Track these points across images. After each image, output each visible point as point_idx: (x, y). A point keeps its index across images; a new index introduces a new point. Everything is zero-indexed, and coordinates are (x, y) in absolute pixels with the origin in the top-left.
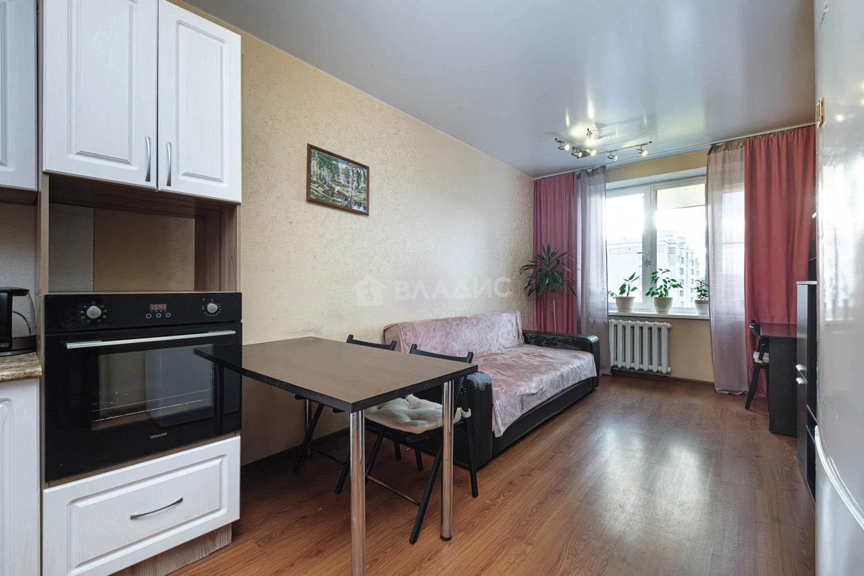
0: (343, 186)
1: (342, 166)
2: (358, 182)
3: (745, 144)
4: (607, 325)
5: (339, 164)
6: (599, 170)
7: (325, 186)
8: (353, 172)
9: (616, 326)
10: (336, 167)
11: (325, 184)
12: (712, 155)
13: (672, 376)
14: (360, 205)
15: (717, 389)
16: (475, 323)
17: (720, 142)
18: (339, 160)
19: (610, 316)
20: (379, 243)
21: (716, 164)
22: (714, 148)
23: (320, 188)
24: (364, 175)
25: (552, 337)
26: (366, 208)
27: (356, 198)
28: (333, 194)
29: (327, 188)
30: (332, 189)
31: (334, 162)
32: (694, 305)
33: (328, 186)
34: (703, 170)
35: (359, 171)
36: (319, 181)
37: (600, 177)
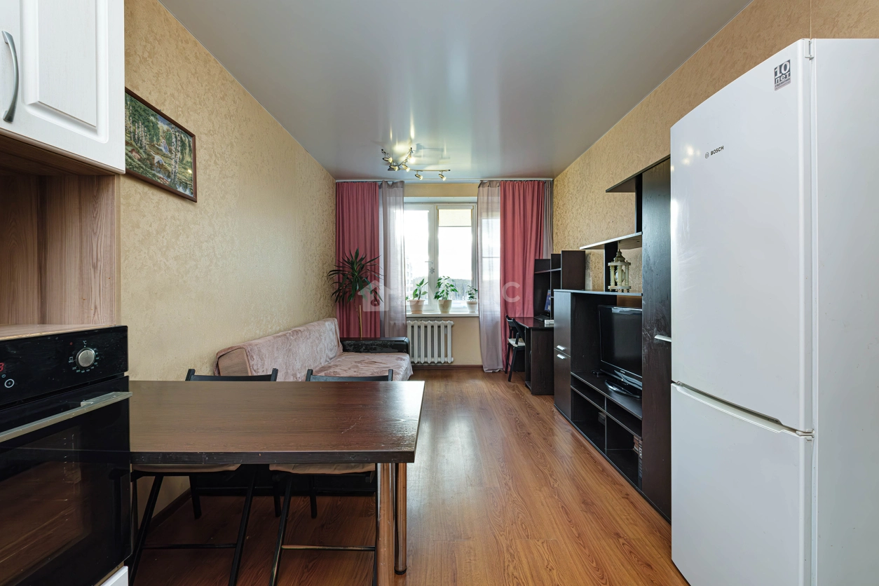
0: (164, 155)
1: (163, 126)
2: (182, 153)
3: (500, 185)
4: (405, 327)
5: (159, 122)
6: (399, 184)
7: (141, 151)
8: (176, 137)
9: (413, 327)
10: (155, 127)
11: (141, 148)
12: (481, 188)
13: (454, 364)
14: (186, 186)
15: (485, 370)
16: (308, 337)
17: (486, 180)
18: (158, 116)
19: (408, 318)
20: (206, 241)
21: (483, 196)
22: (482, 184)
23: (134, 154)
24: (190, 146)
25: (371, 342)
26: (195, 192)
27: (180, 176)
28: (152, 164)
29: (145, 156)
30: (150, 158)
31: (152, 118)
32: (466, 305)
33: (145, 152)
34: (475, 199)
35: (184, 138)
36: (134, 143)
37: (398, 190)
